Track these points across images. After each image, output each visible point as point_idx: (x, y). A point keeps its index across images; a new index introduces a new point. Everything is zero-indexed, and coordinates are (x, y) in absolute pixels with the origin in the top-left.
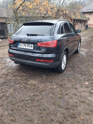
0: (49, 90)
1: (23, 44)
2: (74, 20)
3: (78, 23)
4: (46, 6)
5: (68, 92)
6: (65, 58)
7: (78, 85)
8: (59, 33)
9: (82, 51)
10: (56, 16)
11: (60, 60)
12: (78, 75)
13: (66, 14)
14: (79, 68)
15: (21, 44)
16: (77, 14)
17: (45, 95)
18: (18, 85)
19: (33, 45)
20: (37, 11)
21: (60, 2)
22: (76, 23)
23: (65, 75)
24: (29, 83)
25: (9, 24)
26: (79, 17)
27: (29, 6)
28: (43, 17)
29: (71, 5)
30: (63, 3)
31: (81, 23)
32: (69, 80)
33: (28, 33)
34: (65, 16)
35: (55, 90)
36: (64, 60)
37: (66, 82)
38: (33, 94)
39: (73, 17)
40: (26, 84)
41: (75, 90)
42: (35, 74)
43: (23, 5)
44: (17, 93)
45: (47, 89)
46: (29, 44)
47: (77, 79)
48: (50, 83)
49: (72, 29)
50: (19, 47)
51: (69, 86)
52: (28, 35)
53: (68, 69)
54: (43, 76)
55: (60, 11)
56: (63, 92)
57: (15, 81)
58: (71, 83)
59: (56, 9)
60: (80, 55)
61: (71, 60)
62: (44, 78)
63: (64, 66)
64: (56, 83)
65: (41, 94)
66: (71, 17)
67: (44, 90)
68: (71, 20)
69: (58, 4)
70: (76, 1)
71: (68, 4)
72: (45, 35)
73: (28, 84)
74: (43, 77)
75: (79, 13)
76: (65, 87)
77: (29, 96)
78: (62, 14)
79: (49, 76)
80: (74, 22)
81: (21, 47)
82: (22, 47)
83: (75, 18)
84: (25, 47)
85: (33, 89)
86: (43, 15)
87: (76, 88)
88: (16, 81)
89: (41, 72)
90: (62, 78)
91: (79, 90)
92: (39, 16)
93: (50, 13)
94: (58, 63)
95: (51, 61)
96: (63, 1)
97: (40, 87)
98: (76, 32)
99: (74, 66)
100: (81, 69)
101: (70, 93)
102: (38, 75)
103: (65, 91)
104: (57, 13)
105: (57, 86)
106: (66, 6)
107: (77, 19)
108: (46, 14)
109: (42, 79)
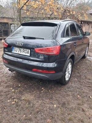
0: (46, 110)
1: (18, 48)
2: (81, 21)
3: (86, 25)
4: (52, 6)
5: (73, 115)
6: (70, 66)
7: (85, 105)
8: (63, 36)
9: (89, 56)
10: (62, 17)
11: (64, 70)
12: (86, 88)
13: (73, 15)
14: (86, 78)
15: (16, 48)
16: (85, 15)
17: (42, 119)
18: (9, 101)
19: (29, 51)
20: (43, 11)
21: (67, 3)
22: (84, 25)
23: (69, 88)
24: (23, 98)
25: (13, 24)
26: (86, 19)
27: (34, 6)
28: (49, 18)
29: (78, 6)
30: (70, 4)
31: (88, 25)
32: (73, 96)
33: (25, 36)
34: (72, 17)
35: (55, 111)
36: (68, 69)
37: (70, 98)
38: (26, 116)
39: (81, 18)
40: (19, 99)
41: (82, 113)
42: (32, 85)
43: (27, 4)
44: (5, 114)
45: (45, 109)
46: (25, 49)
47: (84, 95)
48: (50, 99)
49: (79, 31)
50: (14, 52)
51: (74, 106)
52: (24, 37)
53: (74, 79)
54: (41, 88)
55: (67, 11)
56: (65, 116)
57: (7, 93)
58: (77, 101)
59: (62, 9)
60: (87, 61)
61: (77, 67)
62: (43, 92)
63: (68, 76)
64: (57, 100)
65: (36, 118)
66: (78, 18)
67: (40, 111)
68: (78, 21)
69: (65, 5)
70: (84, 2)
71: (75, 5)
72: (46, 39)
73: (21, 100)
74: (42, 90)
75: (87, 14)
76: (68, 107)
77: (19, 120)
78: (69, 14)
79: (49, 89)
80: (81, 23)
81: (15, 52)
82: (17, 52)
83: (82, 20)
84: (20, 53)
85: (27, 108)
86: (49, 16)
87: (83, 110)
88: (9, 94)
89: (40, 82)
90: (66, 92)
91: (87, 114)
92: (45, 16)
93: (56, 14)
94: (61, 73)
95: (51, 72)
96: (70, 2)
97: (36, 106)
98: (84, 34)
99: (80, 76)
100: (89, 79)
101: (75, 118)
102: (36, 86)
103: (69, 114)
104: (64, 14)
105: (58, 105)
106: (73, 7)
107: (84, 20)
108: (51, 14)
109: (40, 93)
